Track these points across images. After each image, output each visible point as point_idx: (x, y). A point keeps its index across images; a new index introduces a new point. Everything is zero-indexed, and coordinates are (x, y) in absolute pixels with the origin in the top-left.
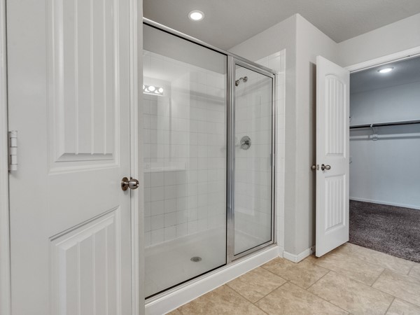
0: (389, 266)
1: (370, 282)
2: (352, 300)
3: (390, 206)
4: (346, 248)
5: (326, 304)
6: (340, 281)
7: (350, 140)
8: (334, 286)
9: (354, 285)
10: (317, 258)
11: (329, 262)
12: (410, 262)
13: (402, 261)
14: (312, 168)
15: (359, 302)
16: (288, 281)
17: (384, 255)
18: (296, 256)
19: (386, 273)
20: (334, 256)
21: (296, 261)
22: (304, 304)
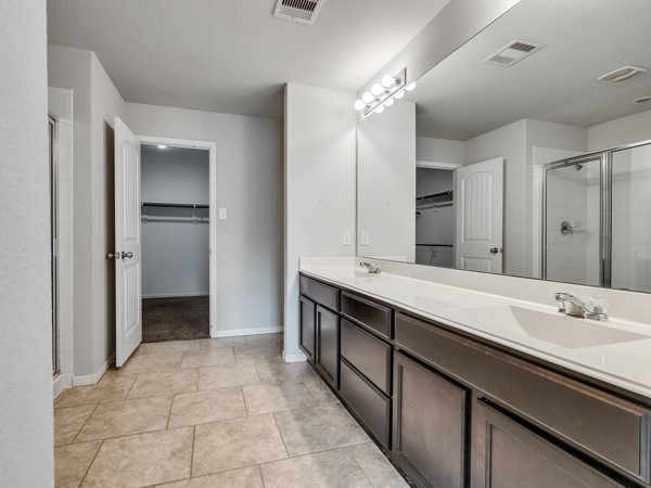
0: (185, 349)
1: (178, 365)
2: (171, 385)
3: (163, 299)
4: (141, 349)
5: (151, 400)
6: (153, 377)
7: (143, 220)
8: (150, 383)
9: (167, 374)
10: (118, 368)
11: (132, 368)
12: (198, 341)
13: (192, 342)
14: (107, 257)
15: (177, 383)
16: (99, 404)
17: (178, 342)
18: (95, 375)
19: (185, 354)
20: (134, 360)
21: (95, 382)
22: (130, 411)
